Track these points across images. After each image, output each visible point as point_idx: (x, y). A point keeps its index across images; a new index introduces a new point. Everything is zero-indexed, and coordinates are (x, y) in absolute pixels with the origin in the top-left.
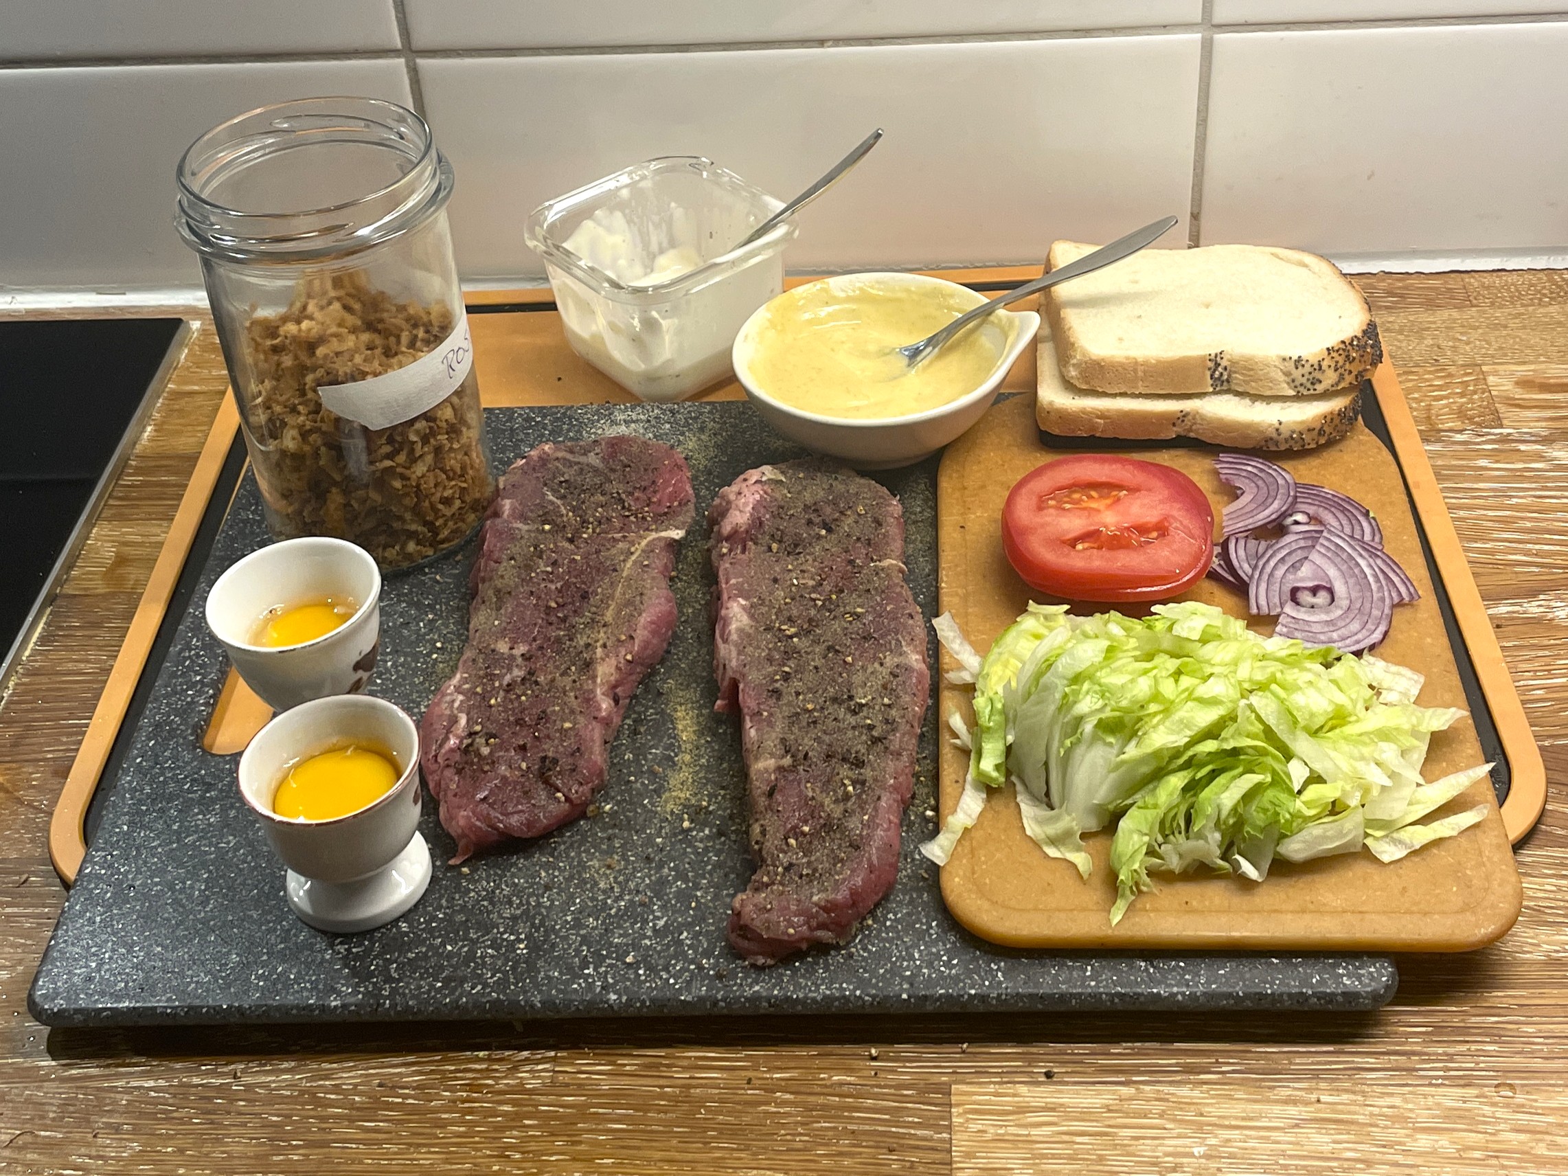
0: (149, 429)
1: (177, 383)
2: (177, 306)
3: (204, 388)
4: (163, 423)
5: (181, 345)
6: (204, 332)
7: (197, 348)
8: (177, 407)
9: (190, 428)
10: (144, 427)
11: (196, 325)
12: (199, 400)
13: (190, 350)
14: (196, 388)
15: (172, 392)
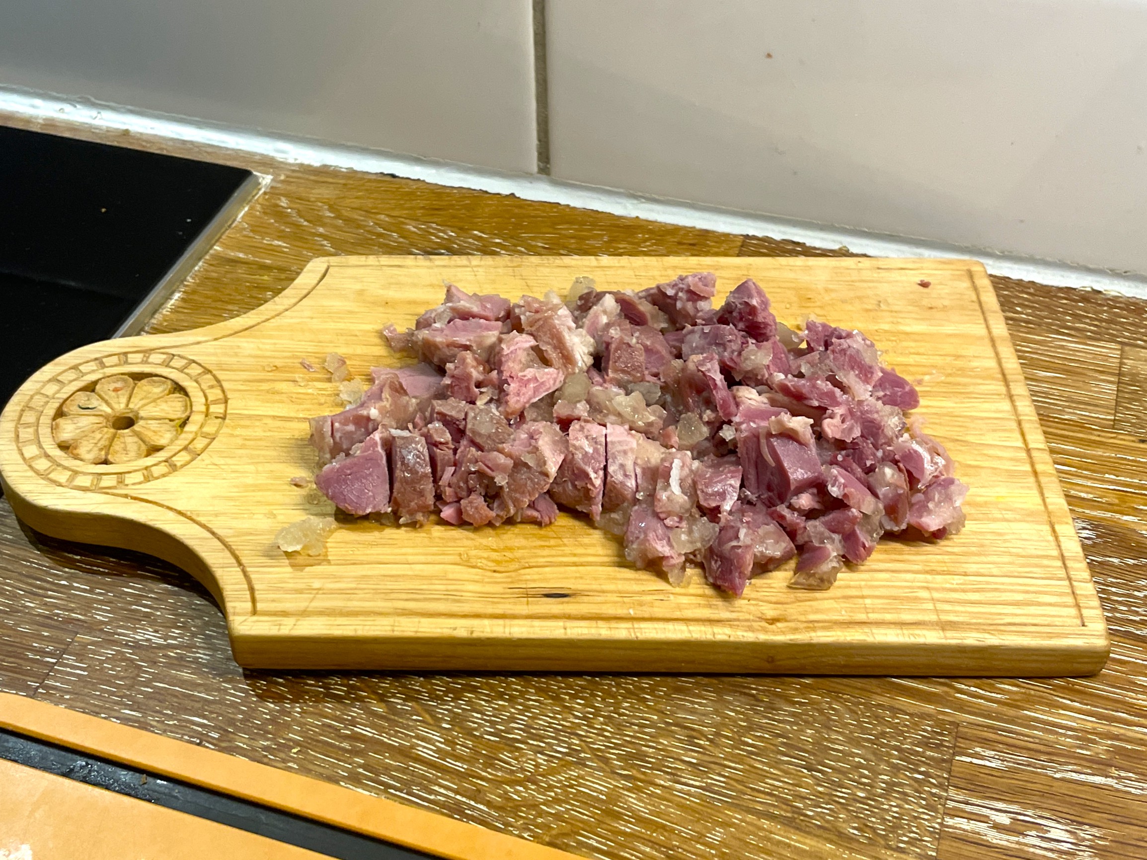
0: (177, 296)
1: (226, 246)
2: (255, 154)
3: (250, 257)
4: (194, 292)
5: (243, 201)
6: (273, 192)
7: (258, 207)
8: (214, 275)
9: (219, 305)
10: (172, 293)
11: (266, 180)
12: (241, 271)
13: (251, 208)
14: (241, 255)
15: (216, 257)
